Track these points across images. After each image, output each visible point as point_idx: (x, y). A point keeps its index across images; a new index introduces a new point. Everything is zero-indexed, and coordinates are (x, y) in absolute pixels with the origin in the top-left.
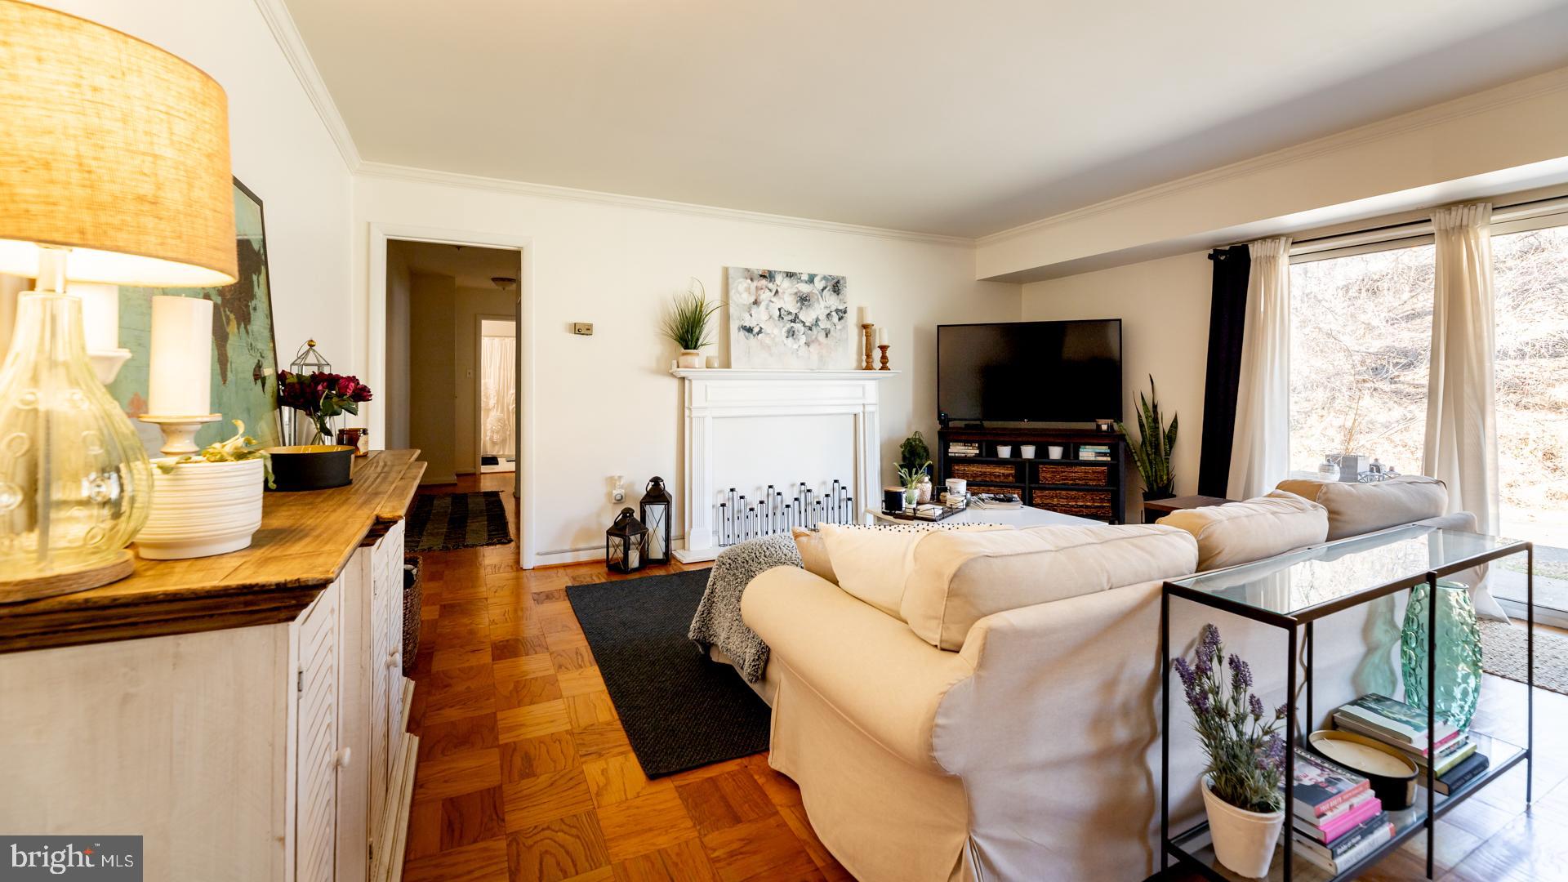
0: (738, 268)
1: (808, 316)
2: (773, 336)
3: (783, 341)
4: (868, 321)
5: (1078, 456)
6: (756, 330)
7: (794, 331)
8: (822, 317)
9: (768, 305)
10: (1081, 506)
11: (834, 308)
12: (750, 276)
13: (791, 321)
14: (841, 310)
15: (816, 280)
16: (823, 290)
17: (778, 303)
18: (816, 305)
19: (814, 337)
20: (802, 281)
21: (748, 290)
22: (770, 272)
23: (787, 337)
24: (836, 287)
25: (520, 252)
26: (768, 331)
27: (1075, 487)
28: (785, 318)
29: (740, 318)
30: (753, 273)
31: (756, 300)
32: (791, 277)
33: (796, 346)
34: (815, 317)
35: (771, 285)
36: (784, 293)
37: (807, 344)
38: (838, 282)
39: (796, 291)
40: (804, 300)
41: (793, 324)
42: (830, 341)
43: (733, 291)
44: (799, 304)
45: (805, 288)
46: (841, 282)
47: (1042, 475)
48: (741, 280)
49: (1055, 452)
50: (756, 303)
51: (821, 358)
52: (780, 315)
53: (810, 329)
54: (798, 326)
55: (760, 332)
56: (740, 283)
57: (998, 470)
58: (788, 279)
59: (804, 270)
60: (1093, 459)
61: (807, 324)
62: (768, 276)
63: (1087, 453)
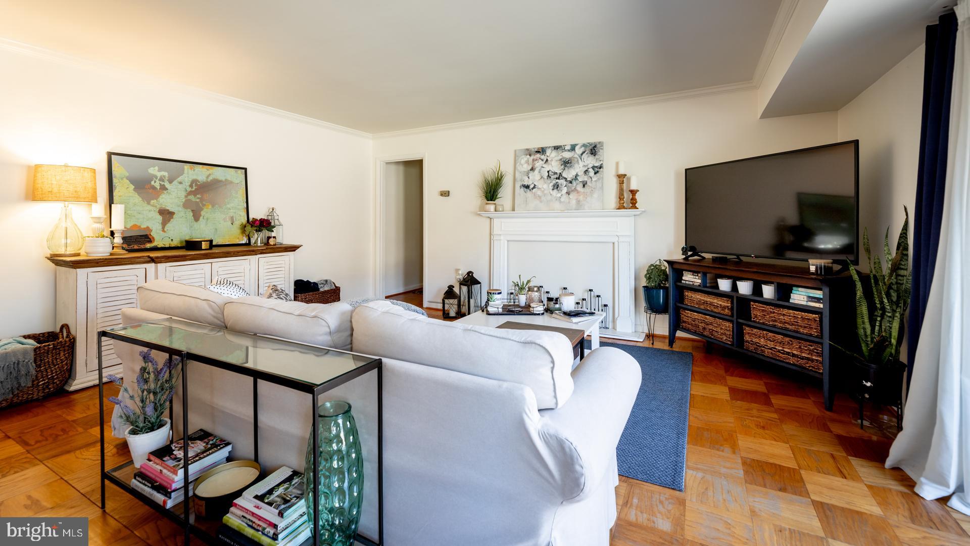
0: (522, 150)
1: (569, 174)
2: (543, 189)
3: (550, 192)
4: (621, 172)
5: (789, 297)
6: (532, 186)
7: (558, 185)
8: (581, 173)
9: (540, 170)
10: (788, 353)
11: (590, 166)
12: (529, 153)
13: (556, 179)
14: (597, 167)
15: (577, 148)
16: (582, 154)
17: (547, 167)
18: (576, 165)
19: (573, 188)
20: (566, 151)
21: (527, 162)
22: (542, 148)
23: (553, 189)
24: (593, 150)
25: (422, 160)
26: (540, 187)
27: (785, 333)
28: (552, 177)
29: (522, 180)
30: (531, 151)
31: (532, 168)
32: (557, 149)
33: (559, 195)
34: (575, 174)
35: (543, 157)
36: (552, 160)
37: (568, 193)
38: (595, 146)
39: (561, 157)
40: (566, 163)
41: (557, 181)
42: (587, 189)
43: (518, 164)
44: (563, 166)
45: (567, 155)
46: (598, 146)
47: (753, 313)
48: (523, 156)
49: (768, 292)
50: (532, 169)
51: (578, 202)
52: (548, 175)
53: (571, 182)
54: (561, 182)
55: (534, 187)
56: (523, 158)
57: (717, 301)
58: (555, 150)
59: (567, 142)
60: (804, 303)
61: (568, 179)
62: (542, 151)
63: (799, 297)
